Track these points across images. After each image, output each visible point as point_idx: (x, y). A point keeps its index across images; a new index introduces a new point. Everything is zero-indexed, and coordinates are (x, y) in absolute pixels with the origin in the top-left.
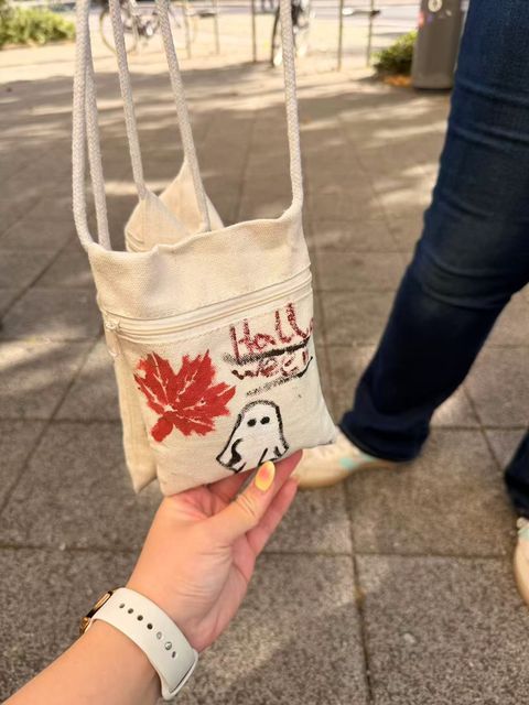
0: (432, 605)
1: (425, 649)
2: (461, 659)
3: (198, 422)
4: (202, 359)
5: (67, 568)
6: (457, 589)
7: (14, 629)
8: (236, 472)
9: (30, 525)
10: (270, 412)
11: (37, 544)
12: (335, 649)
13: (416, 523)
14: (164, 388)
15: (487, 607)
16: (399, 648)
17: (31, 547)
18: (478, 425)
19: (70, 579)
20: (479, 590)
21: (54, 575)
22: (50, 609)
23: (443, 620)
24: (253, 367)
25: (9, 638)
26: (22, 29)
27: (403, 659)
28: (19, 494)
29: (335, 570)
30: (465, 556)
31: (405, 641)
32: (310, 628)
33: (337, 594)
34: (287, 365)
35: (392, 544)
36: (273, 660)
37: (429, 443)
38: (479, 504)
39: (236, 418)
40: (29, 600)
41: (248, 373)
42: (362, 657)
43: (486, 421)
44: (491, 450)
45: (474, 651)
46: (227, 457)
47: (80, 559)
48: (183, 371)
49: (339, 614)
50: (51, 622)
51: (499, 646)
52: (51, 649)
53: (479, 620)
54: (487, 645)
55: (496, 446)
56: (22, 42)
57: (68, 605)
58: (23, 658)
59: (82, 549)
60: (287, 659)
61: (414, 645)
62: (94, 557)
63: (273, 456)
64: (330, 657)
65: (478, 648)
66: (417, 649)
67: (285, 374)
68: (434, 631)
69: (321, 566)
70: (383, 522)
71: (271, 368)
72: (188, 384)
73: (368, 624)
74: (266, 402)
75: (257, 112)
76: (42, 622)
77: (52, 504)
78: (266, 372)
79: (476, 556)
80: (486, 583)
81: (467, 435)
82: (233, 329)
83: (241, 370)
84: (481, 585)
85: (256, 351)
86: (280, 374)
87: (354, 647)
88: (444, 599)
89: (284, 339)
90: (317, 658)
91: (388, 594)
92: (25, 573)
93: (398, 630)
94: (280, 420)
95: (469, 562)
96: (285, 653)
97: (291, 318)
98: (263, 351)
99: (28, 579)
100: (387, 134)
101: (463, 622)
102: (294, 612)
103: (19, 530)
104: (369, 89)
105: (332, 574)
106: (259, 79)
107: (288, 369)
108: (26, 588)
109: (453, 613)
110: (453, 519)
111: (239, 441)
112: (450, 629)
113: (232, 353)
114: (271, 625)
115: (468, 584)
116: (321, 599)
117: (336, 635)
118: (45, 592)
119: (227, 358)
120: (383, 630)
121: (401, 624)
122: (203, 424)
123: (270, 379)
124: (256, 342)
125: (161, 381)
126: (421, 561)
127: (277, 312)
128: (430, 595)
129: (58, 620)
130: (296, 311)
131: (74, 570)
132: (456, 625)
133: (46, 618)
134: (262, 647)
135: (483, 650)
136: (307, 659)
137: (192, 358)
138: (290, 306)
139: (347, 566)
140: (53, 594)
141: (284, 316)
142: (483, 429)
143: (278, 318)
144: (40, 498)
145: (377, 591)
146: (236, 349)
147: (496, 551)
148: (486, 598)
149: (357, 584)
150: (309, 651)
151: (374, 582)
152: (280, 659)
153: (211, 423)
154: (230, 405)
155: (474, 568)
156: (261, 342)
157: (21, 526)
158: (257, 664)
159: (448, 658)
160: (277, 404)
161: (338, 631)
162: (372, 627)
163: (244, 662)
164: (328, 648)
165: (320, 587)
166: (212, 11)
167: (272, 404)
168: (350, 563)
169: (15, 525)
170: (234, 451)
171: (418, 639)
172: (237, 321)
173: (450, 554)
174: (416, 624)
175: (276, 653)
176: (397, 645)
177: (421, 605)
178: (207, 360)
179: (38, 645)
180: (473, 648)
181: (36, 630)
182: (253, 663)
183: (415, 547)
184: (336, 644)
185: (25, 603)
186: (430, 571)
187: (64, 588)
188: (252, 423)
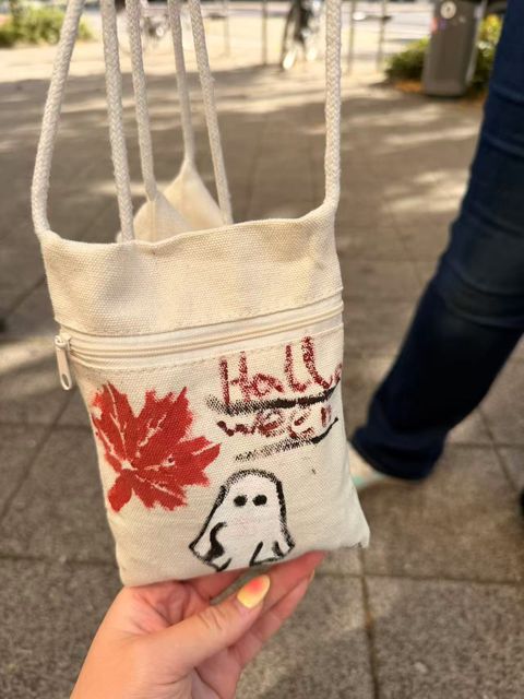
0: (445, 632)
1: (437, 680)
2: (475, 691)
3: (164, 489)
4: (174, 399)
5: (67, 582)
6: (470, 616)
7: (11, 644)
8: (219, 570)
9: (30, 535)
10: (269, 489)
11: (36, 554)
12: (343, 677)
13: (428, 545)
14: (122, 434)
15: (502, 636)
16: (410, 677)
17: (30, 558)
18: (491, 443)
19: (70, 594)
20: (494, 618)
21: (54, 589)
22: (48, 625)
23: (456, 648)
24: (248, 419)
25: (5, 654)
26: (32, 28)
27: (414, 690)
28: (18, 502)
29: (343, 592)
30: (478, 580)
31: (416, 671)
32: (317, 654)
33: (345, 617)
34: (297, 423)
35: (403, 565)
36: (279, 687)
37: (442, 462)
38: (492, 525)
39: (217, 491)
40: (27, 615)
41: (241, 428)
42: (371, 686)
43: (500, 439)
44: (505, 469)
45: (488, 683)
46: (204, 547)
47: (80, 572)
48: (145, 413)
49: (347, 639)
50: (49, 638)
51: (515, 678)
52: (49, 668)
53: (493, 649)
54: (501, 676)
55: (511, 466)
56: (33, 41)
57: (68, 621)
58: (19, 676)
59: (83, 563)
60: (293, 686)
61: (426, 675)
62: (95, 571)
63: (271, 554)
64: (338, 685)
65: (492, 679)
66: (429, 679)
67: (294, 436)
68: (446, 660)
69: (329, 588)
70: (393, 543)
71: (274, 425)
72: (152, 432)
73: (378, 651)
74: (263, 473)
75: (267, 115)
76: (41, 638)
77: (53, 514)
78: (266, 430)
79: (489, 581)
80: (501, 611)
81: (479, 453)
82: (224, 364)
83: (231, 422)
84: (494, 612)
85: (254, 398)
86: (286, 435)
87: (363, 674)
88: (458, 627)
89: (296, 387)
90: (326, 686)
91: (399, 620)
92: (24, 585)
93: (409, 658)
94: (282, 502)
95: (482, 588)
96: (292, 680)
97: (309, 358)
98: (264, 398)
99: (27, 593)
100: (397, 140)
101: (477, 650)
102: (301, 636)
103: (19, 540)
104: (380, 95)
105: (340, 597)
106: (269, 82)
107: (298, 430)
108: (24, 602)
109: (466, 642)
110: (466, 541)
111: (220, 525)
112: (463, 659)
113: (221, 398)
114: (277, 649)
115: (482, 612)
116: (329, 622)
117: (345, 662)
118: (43, 607)
119: (212, 403)
120: (394, 658)
121: (412, 652)
122: (171, 493)
123: (272, 441)
124: (254, 386)
125: (118, 424)
126: (433, 585)
127: (288, 347)
128: (442, 621)
129: (57, 636)
130: (316, 350)
131: (74, 584)
132: (469, 654)
133: (45, 634)
134: (268, 673)
135: (498, 682)
136: (314, 686)
137: (160, 395)
138: (307, 340)
139: (355, 588)
140: (53, 609)
141: (298, 354)
142: (497, 447)
143: (289, 355)
144: (40, 508)
145: (387, 615)
146: (227, 393)
147: (510, 576)
148: (500, 626)
149: (367, 607)
150: (317, 679)
151: (383, 606)
152: (286, 686)
153: (182, 493)
154: (210, 470)
155: (488, 594)
156: (262, 386)
157: (21, 536)
158: (262, 690)
159: (460, 690)
160: (279, 478)
161: (346, 657)
162: (383, 654)
163: (249, 688)
164: (336, 676)
165: (328, 610)
166: (222, 13)
167: (272, 477)
168: (359, 585)
169: (15, 535)
170: (213, 538)
171: (430, 668)
172: (231, 352)
173: (463, 578)
174: (428, 652)
175: (283, 680)
176: (409, 674)
177: (434, 632)
178: (182, 401)
179: (36, 662)
180: (487, 679)
181: (33, 647)
182: (258, 689)
183: (426, 570)
184: (344, 671)
185: (23, 617)
186: (442, 596)
187: (63, 602)
188: (240, 501)
